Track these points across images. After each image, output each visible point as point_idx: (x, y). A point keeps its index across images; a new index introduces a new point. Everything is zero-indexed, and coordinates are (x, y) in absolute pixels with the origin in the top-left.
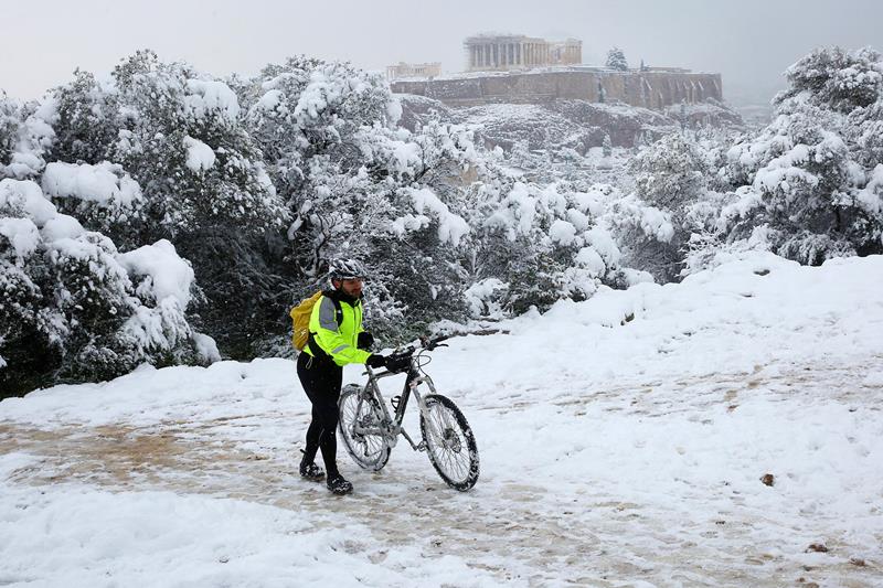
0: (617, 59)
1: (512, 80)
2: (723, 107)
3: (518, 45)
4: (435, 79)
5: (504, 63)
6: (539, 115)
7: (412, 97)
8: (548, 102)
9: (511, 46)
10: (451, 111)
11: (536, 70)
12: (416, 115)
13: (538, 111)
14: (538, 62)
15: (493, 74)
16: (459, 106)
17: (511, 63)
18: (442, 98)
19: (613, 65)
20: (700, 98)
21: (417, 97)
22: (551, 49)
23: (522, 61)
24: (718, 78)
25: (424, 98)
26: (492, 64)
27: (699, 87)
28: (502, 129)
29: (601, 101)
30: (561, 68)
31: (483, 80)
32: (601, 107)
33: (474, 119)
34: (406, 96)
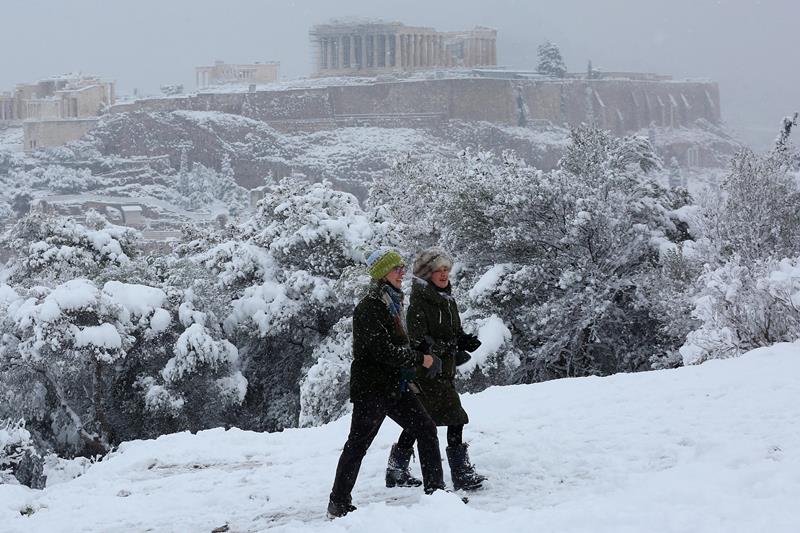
0: (551, 59)
1: (380, 91)
2: (720, 134)
3: (392, 38)
4: (260, 88)
5: (371, 63)
6: (420, 144)
7: (222, 116)
8: (437, 127)
9: (382, 39)
10: (282, 138)
11: (419, 76)
12: (226, 145)
13: (420, 139)
14: (423, 62)
15: (352, 82)
16: (294, 130)
17: (382, 64)
18: (268, 118)
19: (544, 68)
20: (684, 118)
21: (229, 117)
22: (446, 43)
23: (398, 62)
24: (714, 91)
25: (241, 118)
26: (353, 65)
27: (682, 104)
28: (361, 167)
29: (522, 123)
30: (461, 73)
31: (334, 91)
32: (520, 132)
33: (319, 151)
34: (213, 115)
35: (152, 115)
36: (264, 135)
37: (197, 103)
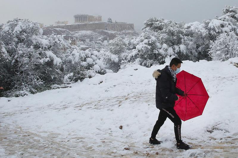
0: (110, 20)
1: (85, 25)
2: (134, 31)
3: (87, 17)
4: (67, 25)
5: (83, 21)
6: (92, 33)
8: (94, 30)
9: (85, 17)
10: (71, 32)
11: (91, 23)
12: (62, 33)
13: (92, 32)
14: (91, 21)
15: (81, 24)
16: (72, 31)
17: (85, 21)
18: (68, 29)
19: (109, 21)
20: (129, 29)
21: (62, 29)
22: (94, 18)
23: (88, 21)
24: (133, 24)
25: (64, 29)
26: (80, 21)
27: (128, 26)
28: (83, 36)
29: (106, 30)
30: (97, 22)
31: (78, 25)
32: (106, 31)
33: (76, 34)
34: (60, 29)
35: (50, 29)
36: (68, 32)
37: (57, 27)
